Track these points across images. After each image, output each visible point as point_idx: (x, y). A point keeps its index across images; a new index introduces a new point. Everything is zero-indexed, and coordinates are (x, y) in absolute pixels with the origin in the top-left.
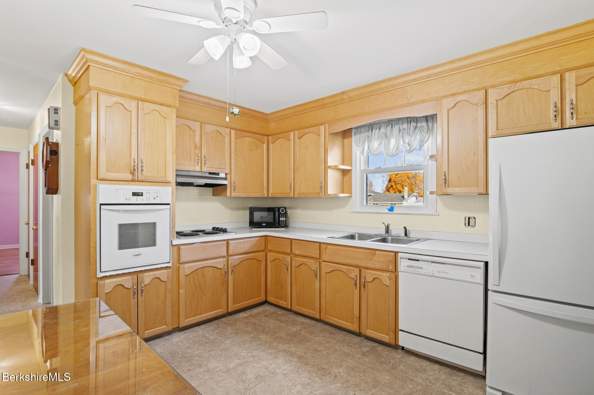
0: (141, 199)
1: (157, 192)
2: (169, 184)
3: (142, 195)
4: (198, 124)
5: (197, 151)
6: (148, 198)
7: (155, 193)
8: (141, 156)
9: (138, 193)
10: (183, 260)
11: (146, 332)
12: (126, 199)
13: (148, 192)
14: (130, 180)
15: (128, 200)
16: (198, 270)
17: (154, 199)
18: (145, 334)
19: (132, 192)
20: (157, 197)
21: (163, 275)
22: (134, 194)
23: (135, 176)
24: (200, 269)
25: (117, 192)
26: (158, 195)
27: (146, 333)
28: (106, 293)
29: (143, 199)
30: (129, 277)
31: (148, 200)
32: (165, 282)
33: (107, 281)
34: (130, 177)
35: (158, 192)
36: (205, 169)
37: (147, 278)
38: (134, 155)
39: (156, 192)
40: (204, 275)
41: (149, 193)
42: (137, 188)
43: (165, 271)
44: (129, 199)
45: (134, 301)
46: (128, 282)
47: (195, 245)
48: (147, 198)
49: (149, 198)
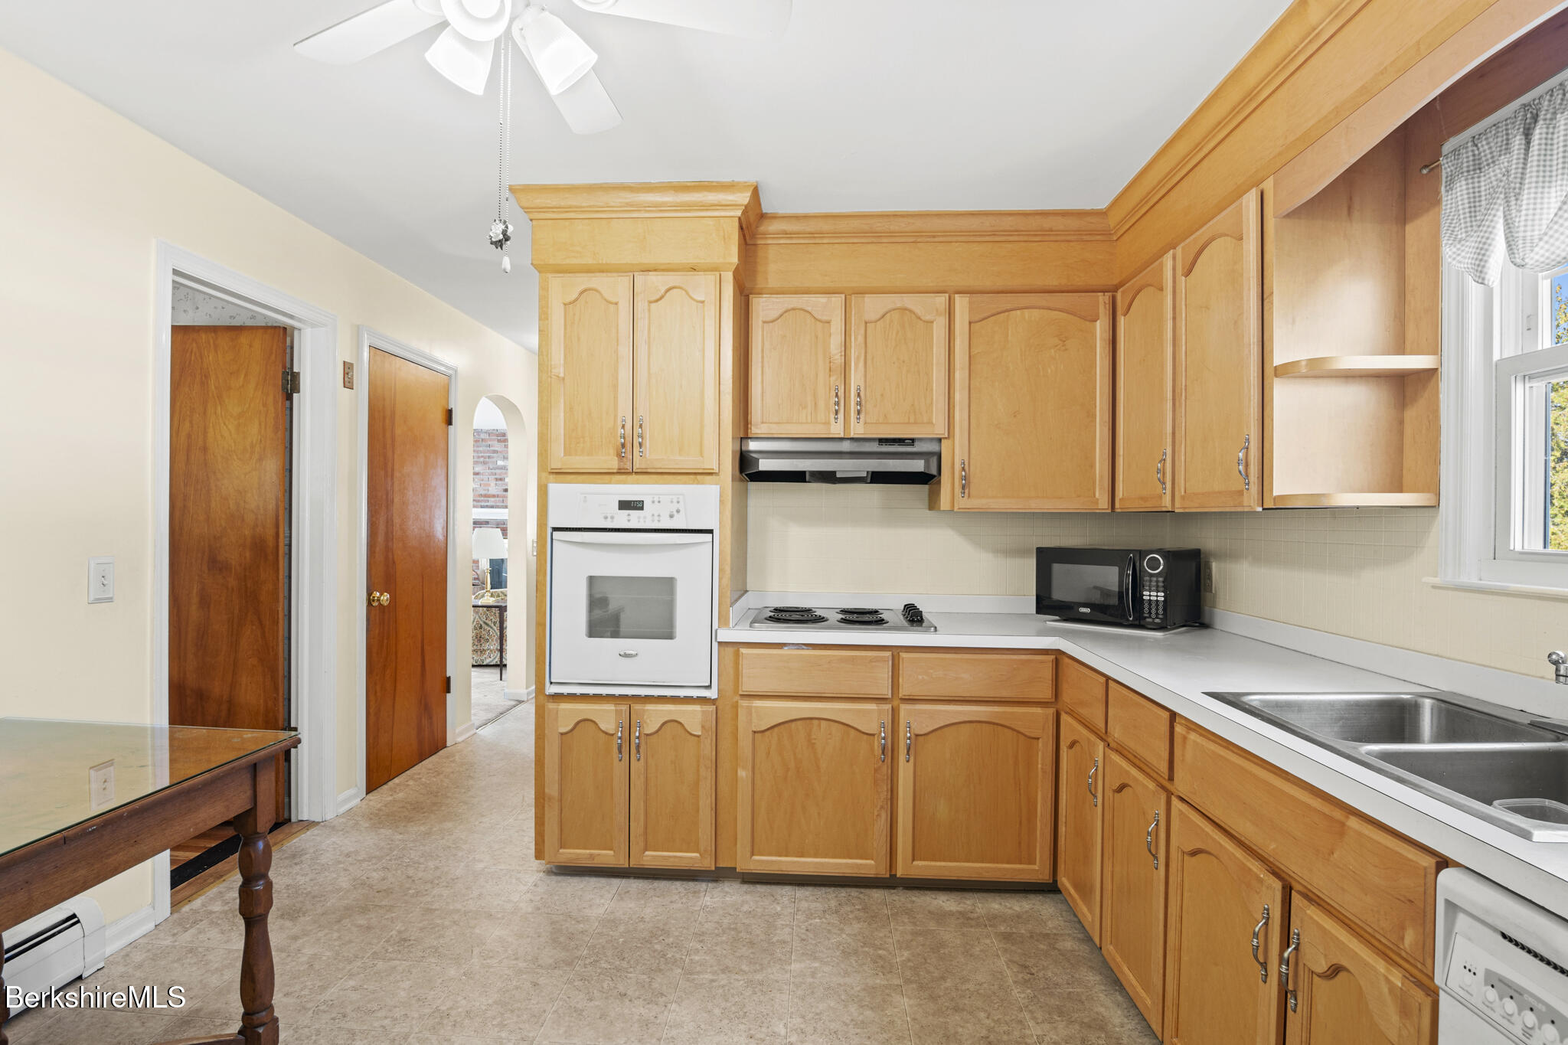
0: (639, 518)
1: (678, 498)
2: (714, 477)
3: (642, 508)
4: (838, 300)
5: (833, 379)
6: (656, 515)
7: (672, 502)
8: (641, 412)
9: (634, 501)
10: (747, 686)
11: (647, 853)
12: (606, 518)
13: (656, 499)
14: (615, 471)
15: (609, 519)
16: (793, 725)
17: (671, 516)
18: (645, 858)
19: (619, 501)
20: (678, 511)
21: (693, 717)
22: (624, 505)
23: (624, 459)
24: (799, 723)
25: (585, 501)
26: (681, 507)
27: (647, 856)
28: (562, 734)
29: (645, 518)
30: (610, 707)
31: (656, 521)
32: (698, 736)
33: (564, 706)
34: (613, 464)
35: (681, 500)
36: (857, 430)
37: (653, 717)
38: (624, 409)
39: (675, 500)
40: (814, 744)
41: (659, 502)
42: (631, 490)
43: (697, 708)
44: (612, 518)
45: (619, 769)
46: (607, 718)
47: (785, 651)
48: (653, 515)
49: (659, 516)
